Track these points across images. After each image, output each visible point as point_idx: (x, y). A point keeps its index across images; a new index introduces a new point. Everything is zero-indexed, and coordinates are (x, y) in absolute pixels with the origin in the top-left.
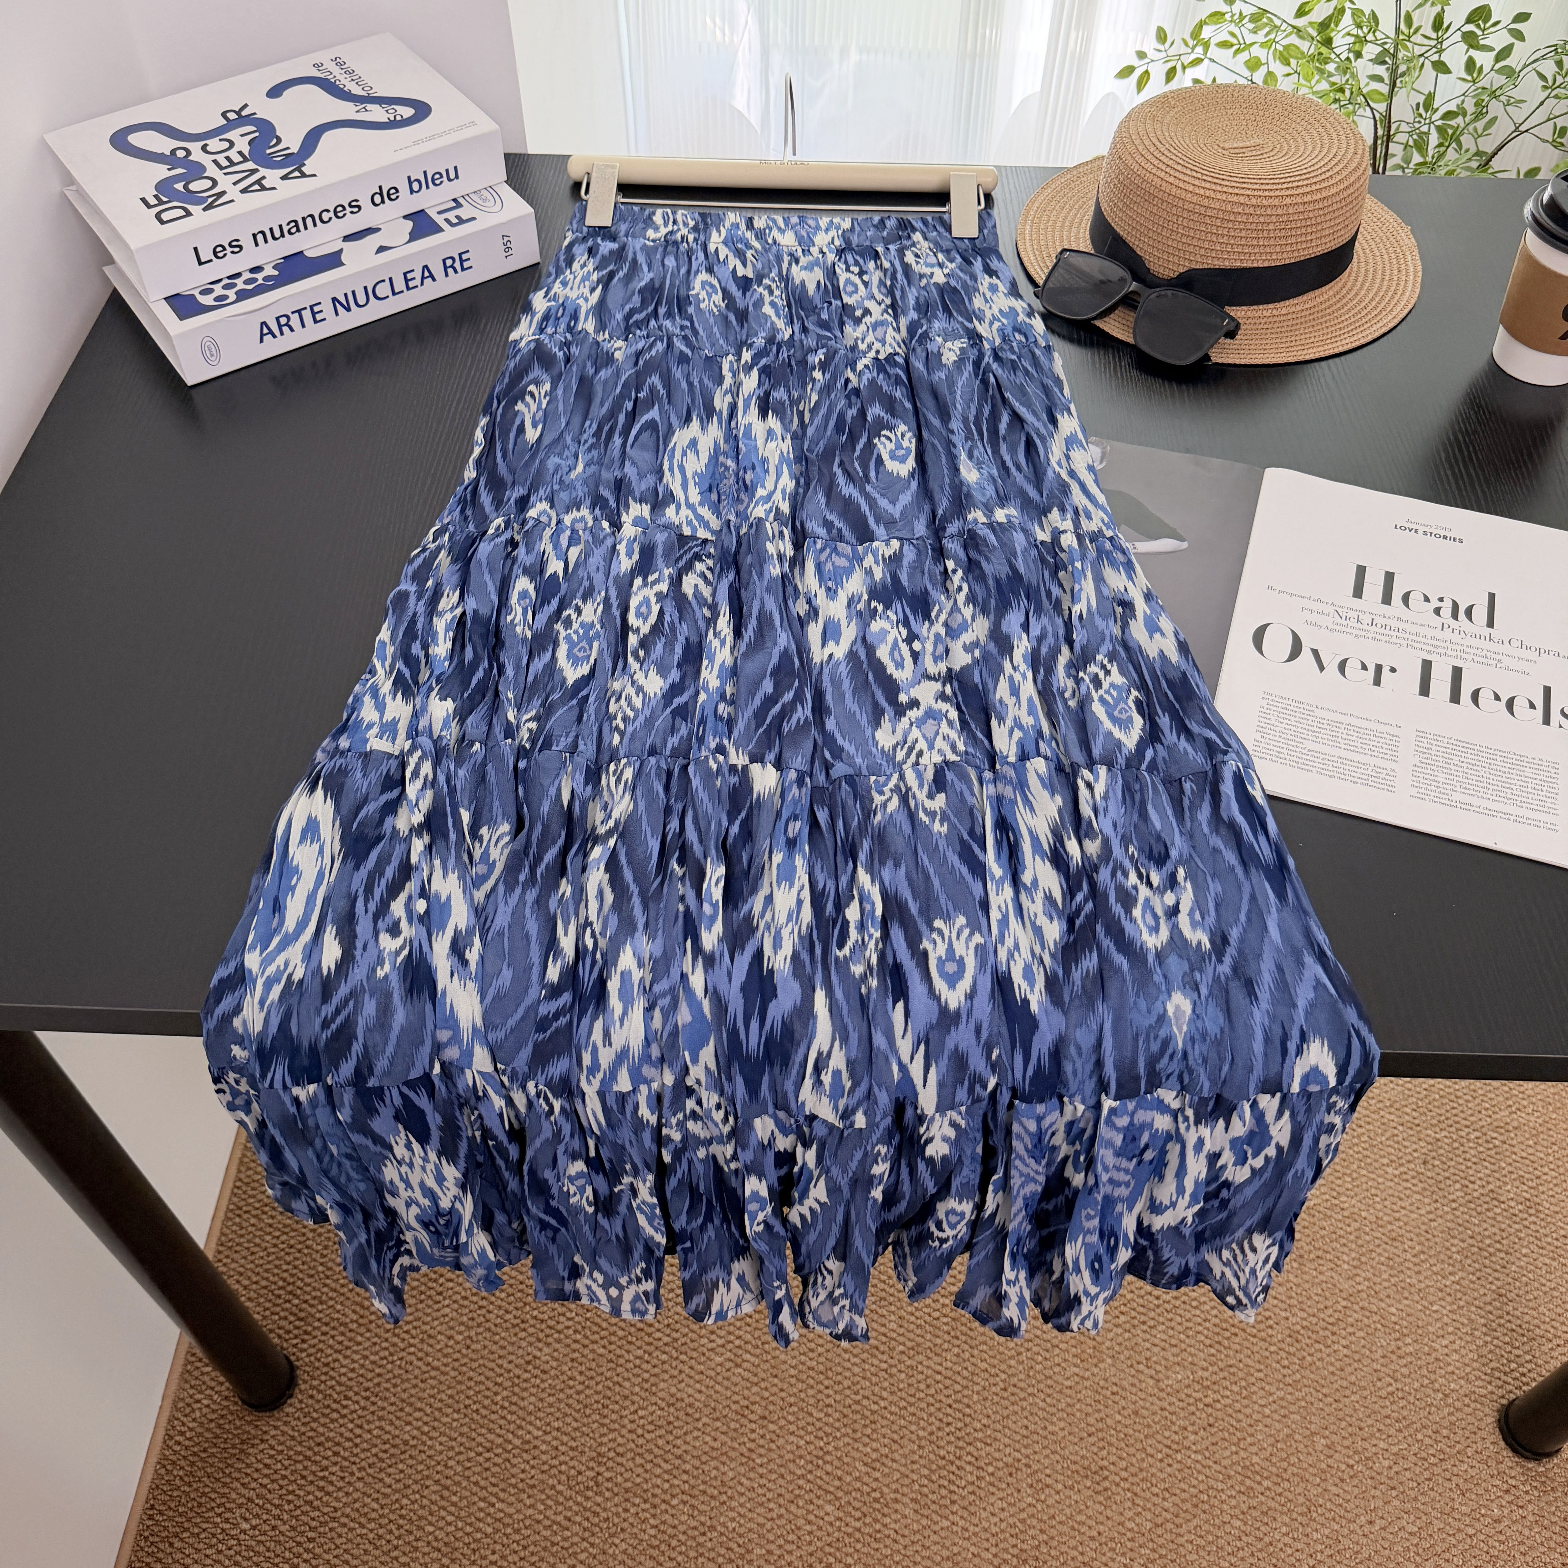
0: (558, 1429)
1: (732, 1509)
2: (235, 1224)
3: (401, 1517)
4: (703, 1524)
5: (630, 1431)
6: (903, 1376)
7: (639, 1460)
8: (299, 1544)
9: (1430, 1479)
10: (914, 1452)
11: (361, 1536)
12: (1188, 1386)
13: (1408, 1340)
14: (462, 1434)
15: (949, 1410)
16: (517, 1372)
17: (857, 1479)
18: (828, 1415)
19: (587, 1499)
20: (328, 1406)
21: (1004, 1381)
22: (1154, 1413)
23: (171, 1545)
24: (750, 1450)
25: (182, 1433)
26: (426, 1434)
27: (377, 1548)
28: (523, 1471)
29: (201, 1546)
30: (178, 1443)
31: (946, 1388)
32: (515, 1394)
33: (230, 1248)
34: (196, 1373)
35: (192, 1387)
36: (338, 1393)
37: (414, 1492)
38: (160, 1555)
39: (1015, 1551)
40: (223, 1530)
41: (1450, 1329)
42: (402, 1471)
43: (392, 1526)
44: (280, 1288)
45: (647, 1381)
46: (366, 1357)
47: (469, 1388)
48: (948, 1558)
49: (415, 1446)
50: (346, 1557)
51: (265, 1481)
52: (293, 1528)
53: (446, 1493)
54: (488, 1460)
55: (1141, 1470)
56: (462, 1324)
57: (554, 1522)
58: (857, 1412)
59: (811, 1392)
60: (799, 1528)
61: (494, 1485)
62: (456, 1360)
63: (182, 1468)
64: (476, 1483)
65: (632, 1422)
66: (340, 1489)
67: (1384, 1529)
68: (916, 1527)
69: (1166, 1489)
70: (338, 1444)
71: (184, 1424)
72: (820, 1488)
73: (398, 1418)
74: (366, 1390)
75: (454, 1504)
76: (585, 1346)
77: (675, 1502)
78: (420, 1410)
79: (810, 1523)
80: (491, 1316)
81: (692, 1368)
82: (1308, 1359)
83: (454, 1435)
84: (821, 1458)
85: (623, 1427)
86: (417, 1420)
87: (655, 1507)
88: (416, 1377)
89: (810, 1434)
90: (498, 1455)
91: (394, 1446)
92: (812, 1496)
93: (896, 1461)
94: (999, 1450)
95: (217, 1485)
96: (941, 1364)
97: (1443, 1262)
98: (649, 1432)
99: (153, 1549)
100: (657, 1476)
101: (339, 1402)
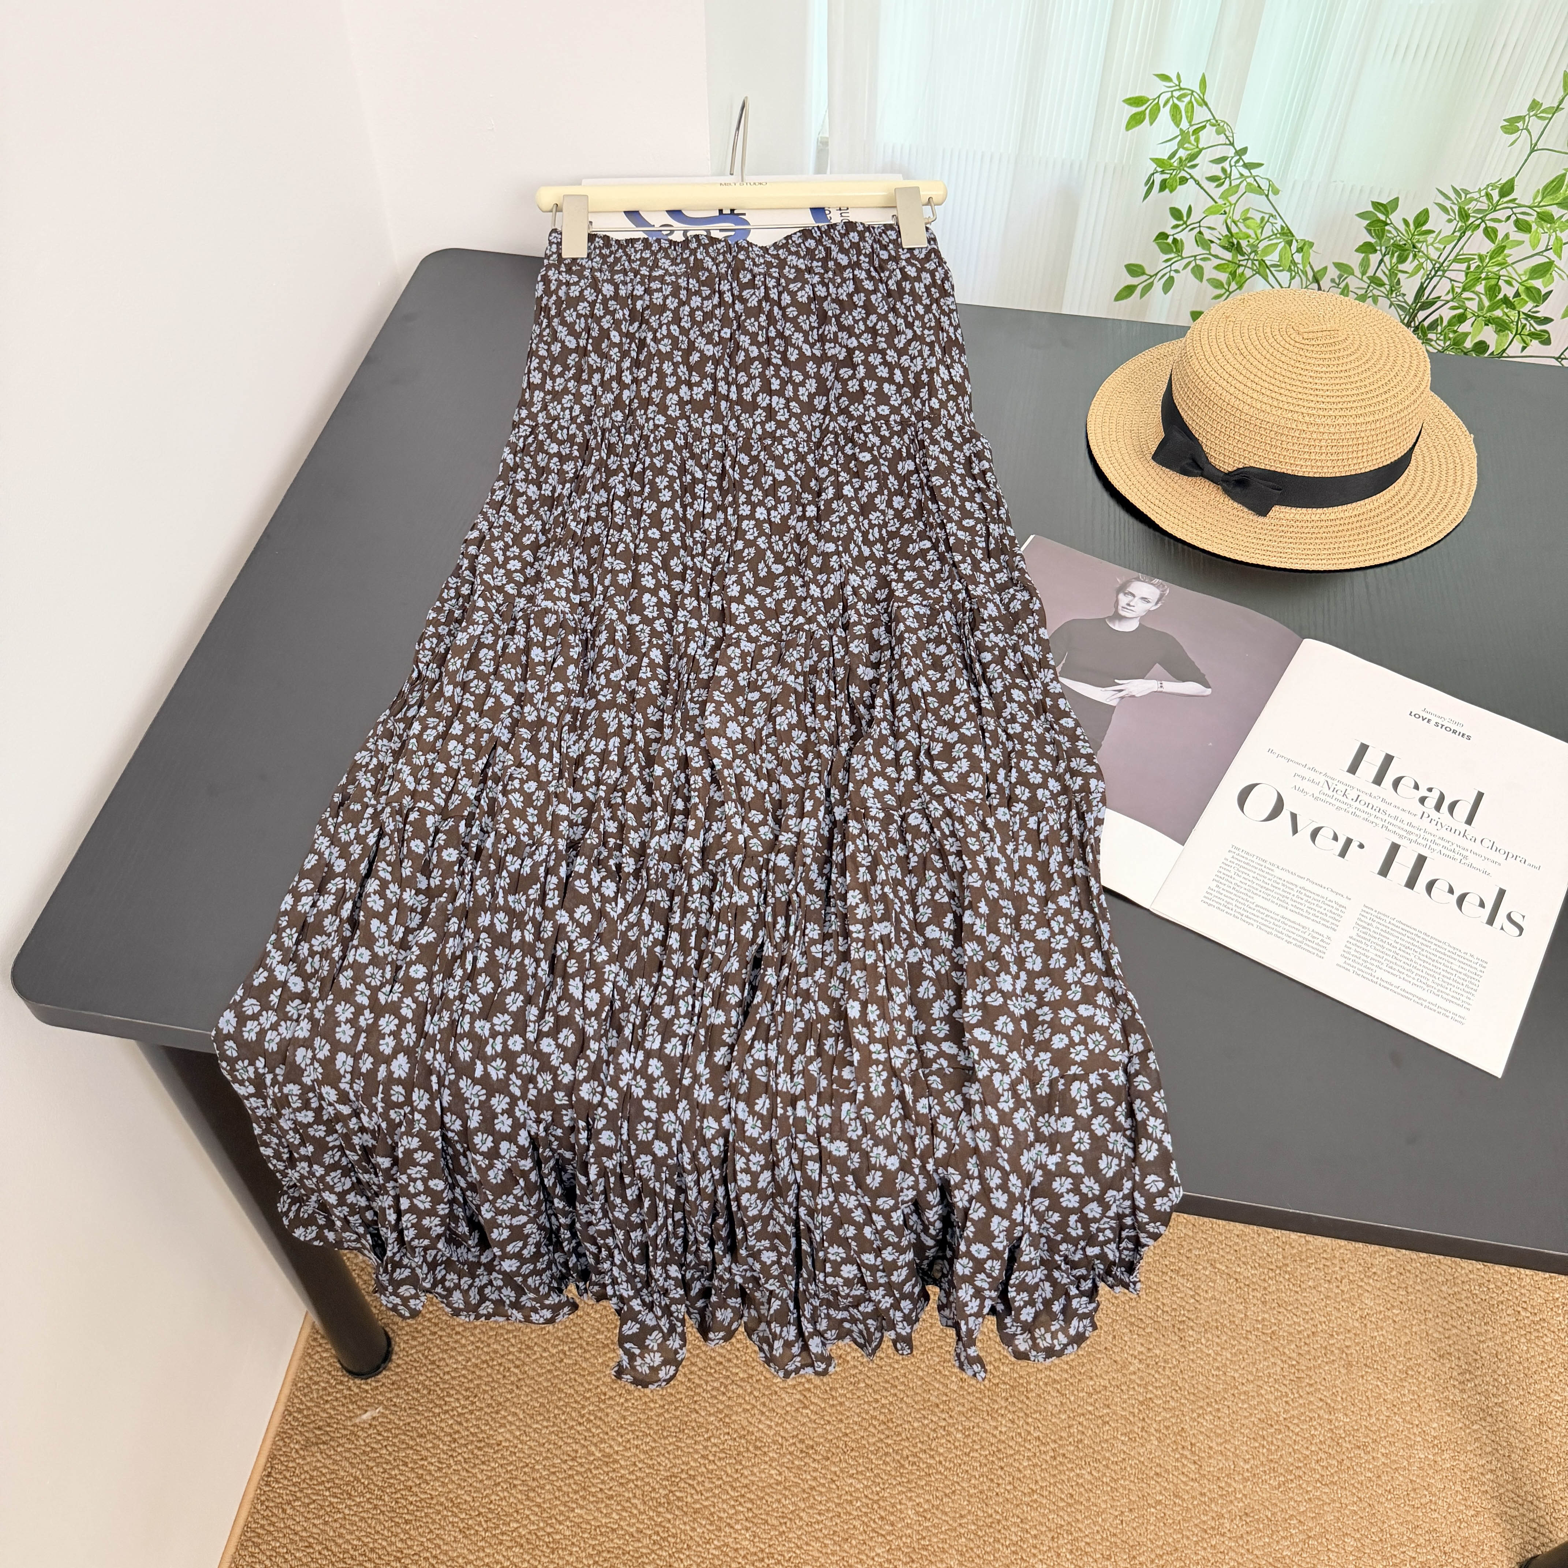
0: (637, 1447)
3: (491, 1511)
4: (762, 1551)
5: (703, 1457)
6: (959, 1436)
7: (708, 1485)
8: (397, 1525)
10: (963, 1508)
11: (452, 1523)
12: (1228, 1476)
13: (1446, 1456)
14: (549, 1442)
15: (1000, 1472)
16: (604, 1389)
17: (908, 1526)
18: (886, 1463)
19: (659, 1514)
20: (432, 1401)
21: (1054, 1450)
22: (1193, 1498)
23: (284, 1511)
24: (813, 1488)
25: (300, 1411)
26: (517, 1438)
27: (466, 1537)
28: (603, 1482)
29: (310, 1516)
30: (297, 1419)
31: (999, 1451)
32: (601, 1410)
34: (316, 1357)
35: (312, 1370)
36: (442, 1390)
37: (503, 1490)
38: (274, 1519)
40: (331, 1503)
41: (1489, 1449)
42: (494, 1469)
43: (481, 1519)
45: (721, 1412)
46: (469, 1360)
47: (560, 1399)
49: (507, 1448)
50: (438, 1541)
51: (371, 1464)
52: (394, 1511)
53: (532, 1494)
54: (571, 1468)
55: (1176, 1550)
56: (558, 1338)
57: (627, 1532)
58: (914, 1463)
59: (872, 1440)
61: (576, 1492)
62: (550, 1371)
63: (298, 1442)
64: (560, 1489)
65: (706, 1448)
66: (436, 1479)
70: (438, 1438)
71: (302, 1403)
72: (873, 1530)
73: (493, 1419)
74: (467, 1390)
75: (539, 1506)
77: (738, 1527)
78: (515, 1414)
81: (764, 1404)
82: (1347, 1462)
83: (542, 1441)
84: (877, 1502)
85: (696, 1451)
86: (511, 1423)
87: (720, 1529)
88: (512, 1383)
89: (868, 1479)
90: (581, 1465)
91: (488, 1445)
92: (864, 1537)
93: (946, 1514)
94: (1044, 1515)
95: (328, 1462)
96: (996, 1428)
97: (1488, 1383)
98: (720, 1459)
99: (268, 1512)
100: (724, 1501)
101: (442, 1398)
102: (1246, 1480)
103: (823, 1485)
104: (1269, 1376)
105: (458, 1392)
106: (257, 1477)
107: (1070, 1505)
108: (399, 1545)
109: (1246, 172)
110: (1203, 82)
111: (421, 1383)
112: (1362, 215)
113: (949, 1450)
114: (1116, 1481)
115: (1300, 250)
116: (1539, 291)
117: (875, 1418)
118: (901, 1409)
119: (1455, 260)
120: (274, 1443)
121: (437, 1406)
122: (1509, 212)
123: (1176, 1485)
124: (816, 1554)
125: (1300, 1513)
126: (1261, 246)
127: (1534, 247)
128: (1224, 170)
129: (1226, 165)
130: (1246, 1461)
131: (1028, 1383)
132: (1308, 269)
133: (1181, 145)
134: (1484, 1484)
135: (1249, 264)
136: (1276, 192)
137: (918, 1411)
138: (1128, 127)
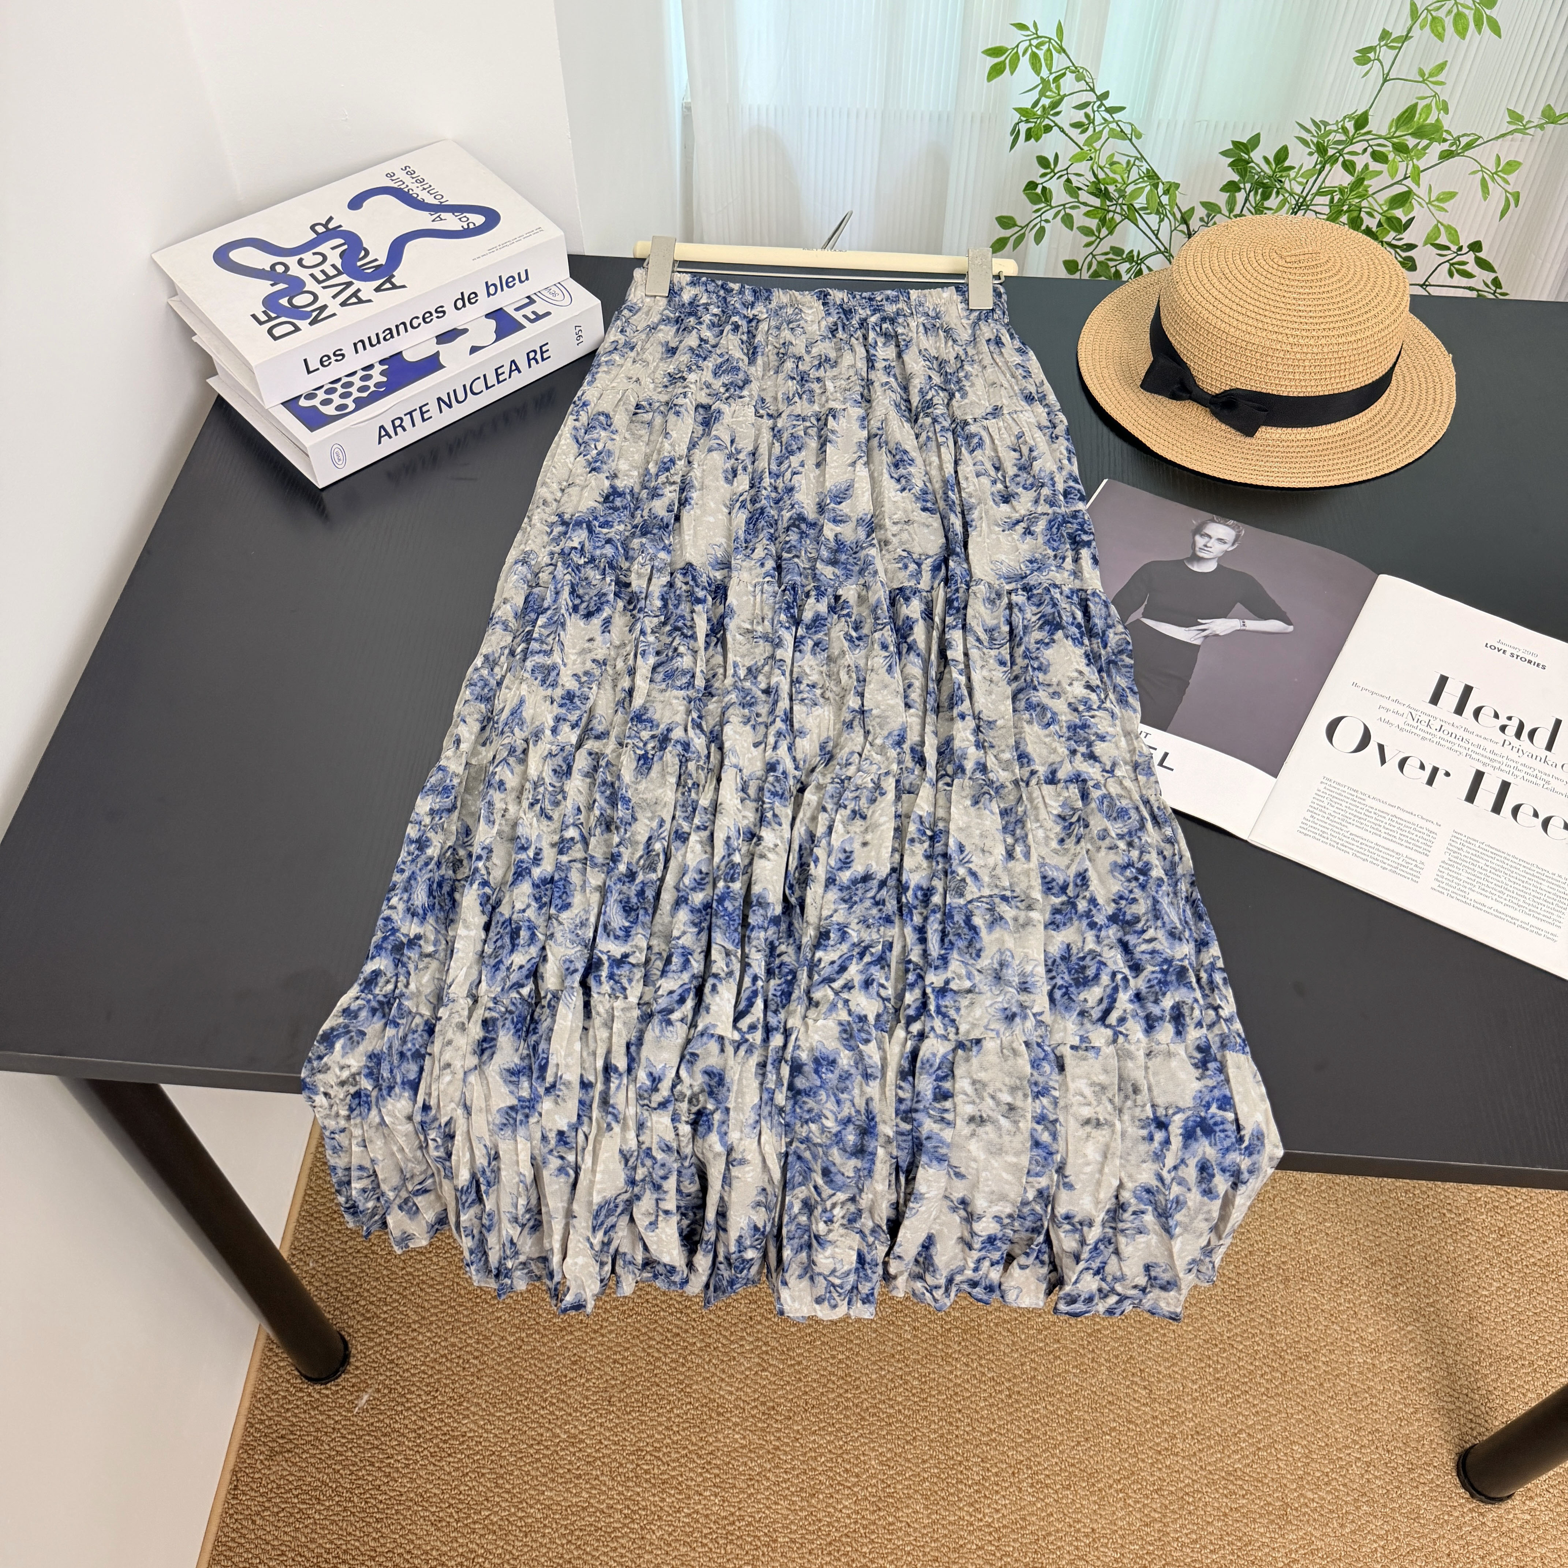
0: (601, 1425)
1: (759, 1502)
2: (306, 1229)
3: (461, 1502)
4: (732, 1514)
5: (667, 1428)
6: (916, 1383)
7: (674, 1456)
8: (369, 1524)
9: (1398, 1487)
10: (925, 1453)
11: (424, 1517)
12: (1178, 1398)
13: (1384, 1358)
14: (514, 1428)
15: (958, 1415)
16: (564, 1371)
17: (873, 1476)
18: (847, 1417)
19: (628, 1489)
20: (394, 1400)
21: (1009, 1389)
22: (1146, 1422)
23: (254, 1522)
24: (777, 1448)
25: (262, 1422)
26: (482, 1427)
27: (438, 1530)
28: (570, 1463)
29: (280, 1524)
30: (258, 1430)
31: (956, 1394)
32: (564, 1392)
33: (302, 1252)
34: (273, 1367)
35: (270, 1380)
36: (403, 1388)
37: (471, 1480)
38: (244, 1531)
39: (1017, 1545)
40: (300, 1510)
41: (1423, 1349)
42: (460, 1460)
43: (451, 1510)
44: (350, 1290)
45: (682, 1383)
46: (428, 1355)
47: (521, 1385)
48: (954, 1550)
49: (471, 1438)
50: (410, 1536)
51: (338, 1467)
52: (364, 1511)
53: (500, 1481)
54: (537, 1452)
55: (1133, 1473)
56: (515, 1325)
57: (597, 1509)
58: (874, 1415)
59: (831, 1396)
60: (820, 1521)
61: (544, 1475)
62: (509, 1359)
63: (262, 1453)
64: (528, 1473)
65: (669, 1419)
66: (404, 1476)
67: (1353, 1532)
68: (926, 1521)
69: (1156, 1491)
70: (403, 1435)
71: (263, 1414)
72: (839, 1483)
73: (456, 1411)
74: (427, 1385)
75: (508, 1492)
76: (627, 1349)
77: (707, 1493)
78: (478, 1404)
79: (830, 1515)
80: (542, 1320)
81: (723, 1371)
82: (1290, 1374)
83: (507, 1428)
84: (840, 1456)
85: (660, 1424)
86: (474, 1414)
87: (689, 1498)
88: (473, 1375)
89: (830, 1434)
90: (547, 1448)
91: (455, 1438)
92: (831, 1490)
93: (908, 1460)
94: (1004, 1453)
95: (294, 1469)
96: (951, 1372)
97: (1419, 1285)
98: (684, 1429)
99: (237, 1525)
100: (691, 1470)
101: (404, 1396)
102: (1195, 1400)
103: (787, 1445)
104: (1211, 1298)
105: (419, 1388)
106: (223, 1492)
107: (1029, 1441)
108: (372, 1544)
109: (1107, 116)
110: (1060, 29)
111: (382, 1382)
112: (1225, 153)
113: (908, 1399)
114: (1071, 1413)
115: (1167, 192)
116: (1399, 220)
117: (833, 1373)
118: (857, 1363)
119: (1319, 193)
120: (238, 1456)
121: (398, 1404)
122: (1365, 145)
123: (1129, 1412)
124: (785, 1512)
125: (1248, 1427)
126: (1129, 190)
127: (1392, 177)
128: (1087, 116)
129: (1089, 110)
130: (1194, 1382)
131: (979, 1325)
132: (1176, 210)
133: (1042, 94)
134: (1421, 1381)
135: (1118, 210)
136: (1139, 136)
137: (874, 1363)
138: (989, 79)
